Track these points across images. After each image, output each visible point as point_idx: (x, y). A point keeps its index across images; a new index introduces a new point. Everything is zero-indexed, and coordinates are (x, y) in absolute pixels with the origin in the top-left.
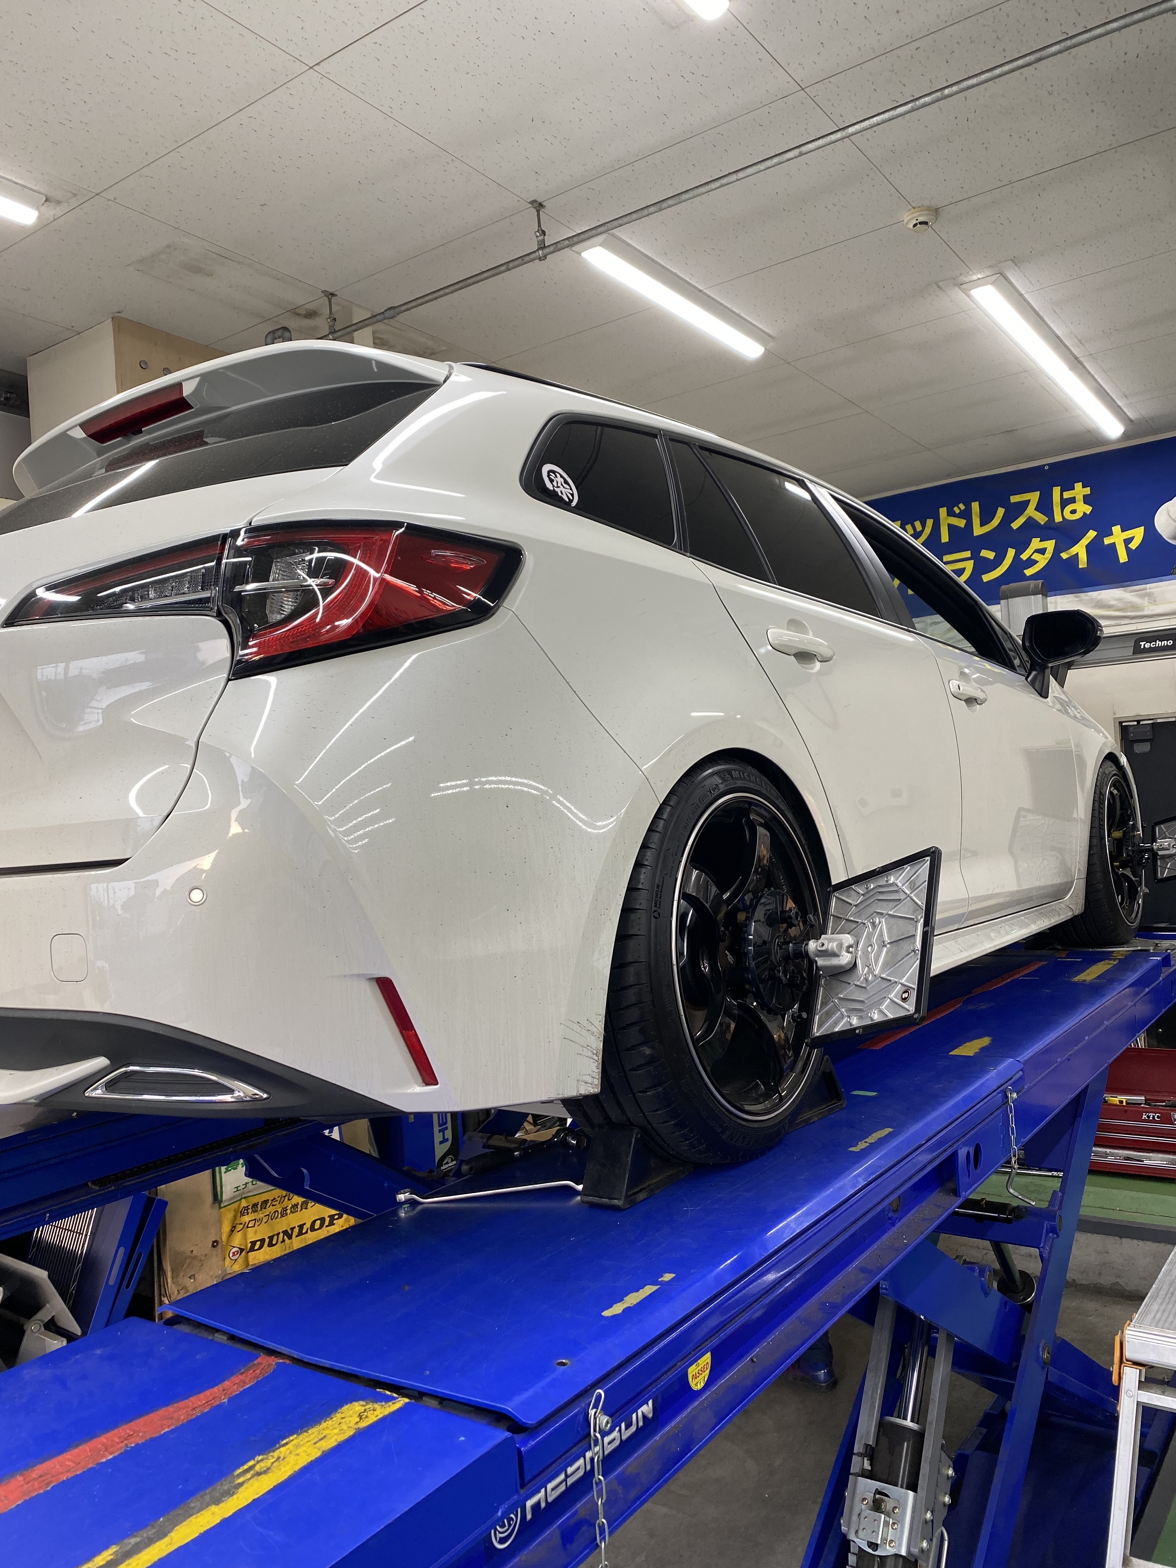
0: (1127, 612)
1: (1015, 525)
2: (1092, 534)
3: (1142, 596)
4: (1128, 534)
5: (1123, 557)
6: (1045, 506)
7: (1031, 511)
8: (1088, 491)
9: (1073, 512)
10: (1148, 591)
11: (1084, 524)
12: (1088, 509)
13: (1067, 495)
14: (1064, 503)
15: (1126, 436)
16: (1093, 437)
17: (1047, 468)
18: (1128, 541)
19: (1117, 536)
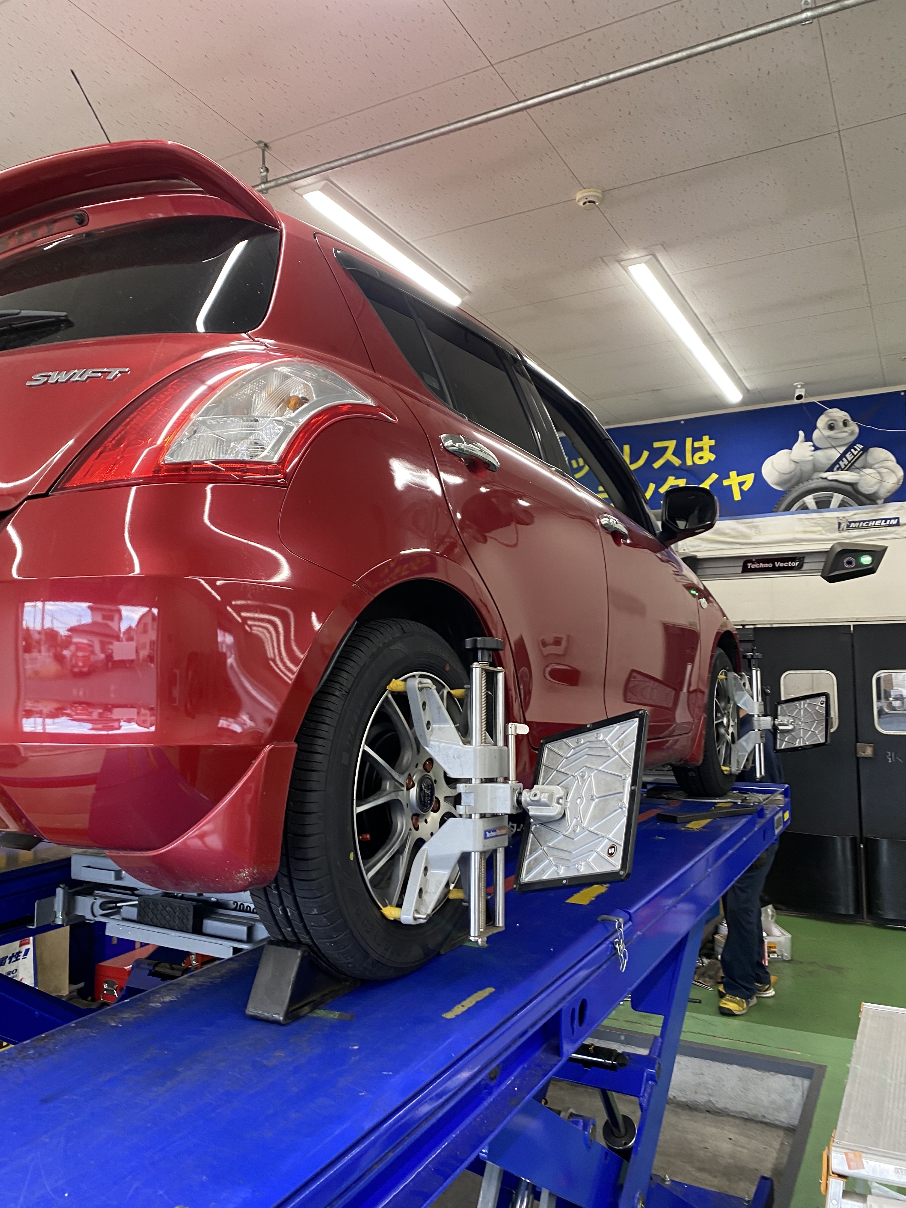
0: (739, 539)
1: (657, 465)
2: (714, 476)
3: (750, 528)
4: (742, 478)
5: (737, 497)
6: (679, 452)
7: (669, 455)
8: (713, 442)
9: (701, 458)
10: (755, 524)
11: (709, 468)
12: (713, 457)
13: (697, 444)
14: (695, 450)
15: (743, 403)
16: (718, 401)
17: (682, 422)
18: (741, 484)
19: (733, 480)
